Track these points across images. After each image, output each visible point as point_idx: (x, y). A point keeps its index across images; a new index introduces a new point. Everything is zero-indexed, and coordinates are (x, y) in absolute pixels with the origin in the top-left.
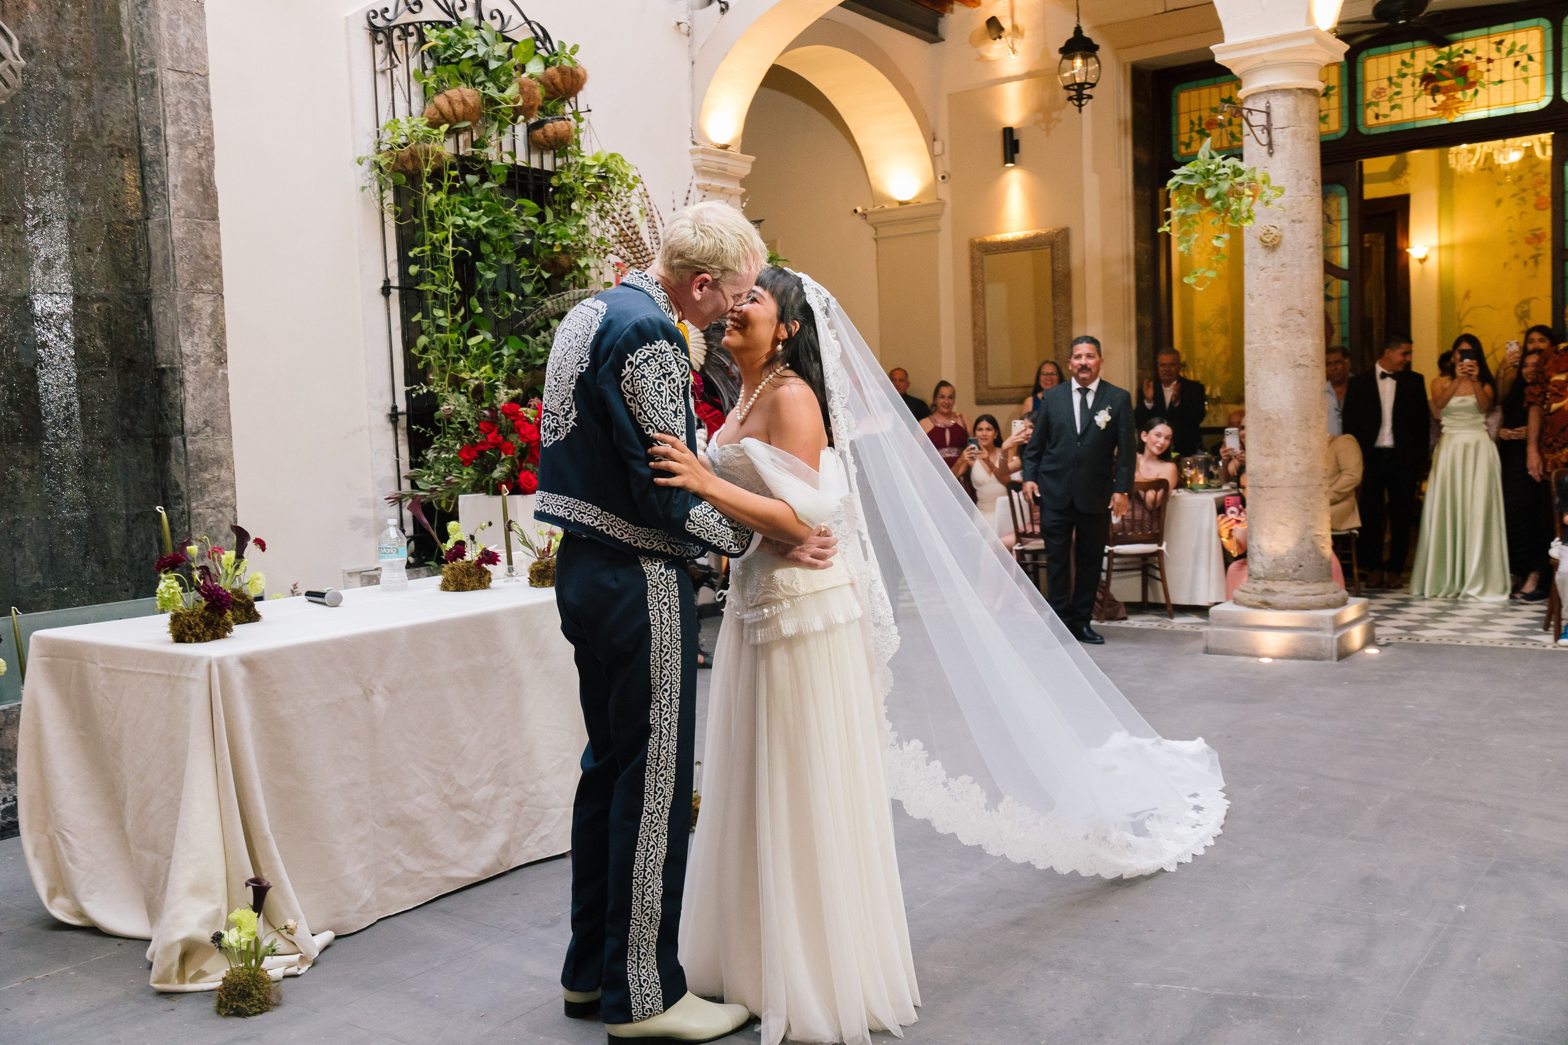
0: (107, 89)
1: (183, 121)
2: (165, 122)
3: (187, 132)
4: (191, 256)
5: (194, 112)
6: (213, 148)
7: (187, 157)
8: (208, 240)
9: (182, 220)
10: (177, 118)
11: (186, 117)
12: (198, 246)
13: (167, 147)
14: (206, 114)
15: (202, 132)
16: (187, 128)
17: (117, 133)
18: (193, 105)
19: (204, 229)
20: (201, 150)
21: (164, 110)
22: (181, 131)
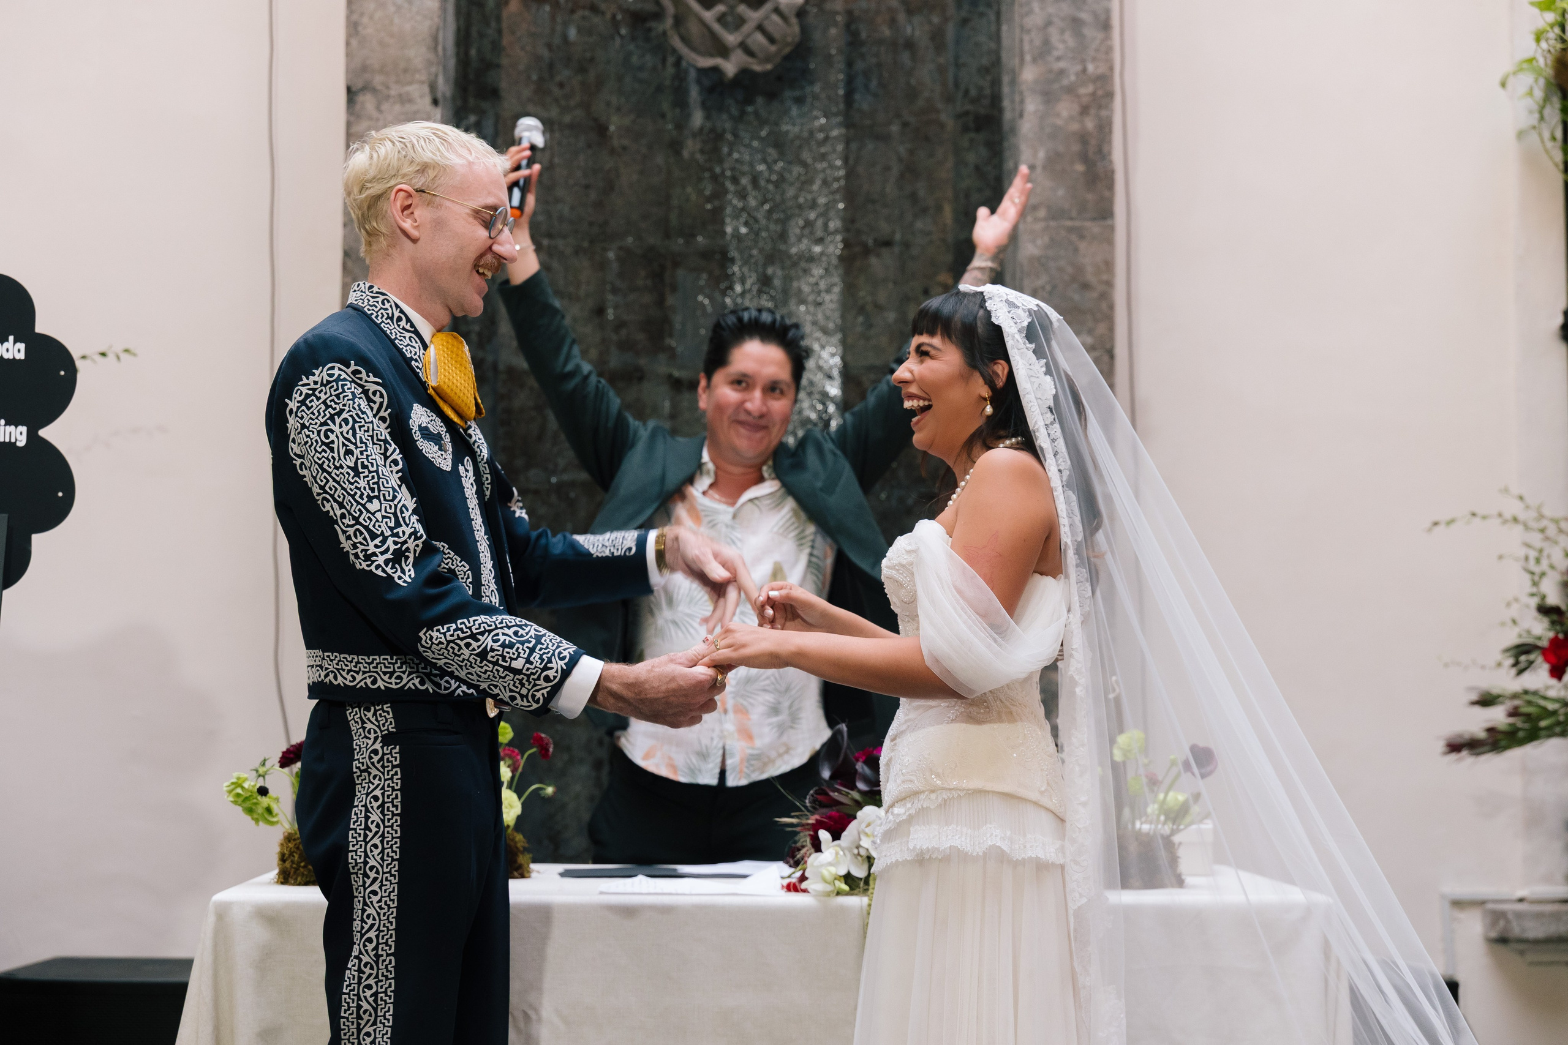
0: (965, 22)
1: (1056, 53)
2: (1022, 60)
3: (1062, 72)
4: (1054, 287)
5: (1078, 34)
6: (1110, 95)
7: (1058, 115)
8: (1089, 255)
9: (1039, 226)
10: (1045, 50)
11: (1061, 46)
12: (1070, 270)
13: (1022, 102)
14: (1100, 35)
15: (1091, 68)
16: (1062, 65)
17: (973, 92)
18: (1076, 23)
19: (1082, 237)
20: (1085, 100)
21: (1021, 41)
22: (1050, 71)
